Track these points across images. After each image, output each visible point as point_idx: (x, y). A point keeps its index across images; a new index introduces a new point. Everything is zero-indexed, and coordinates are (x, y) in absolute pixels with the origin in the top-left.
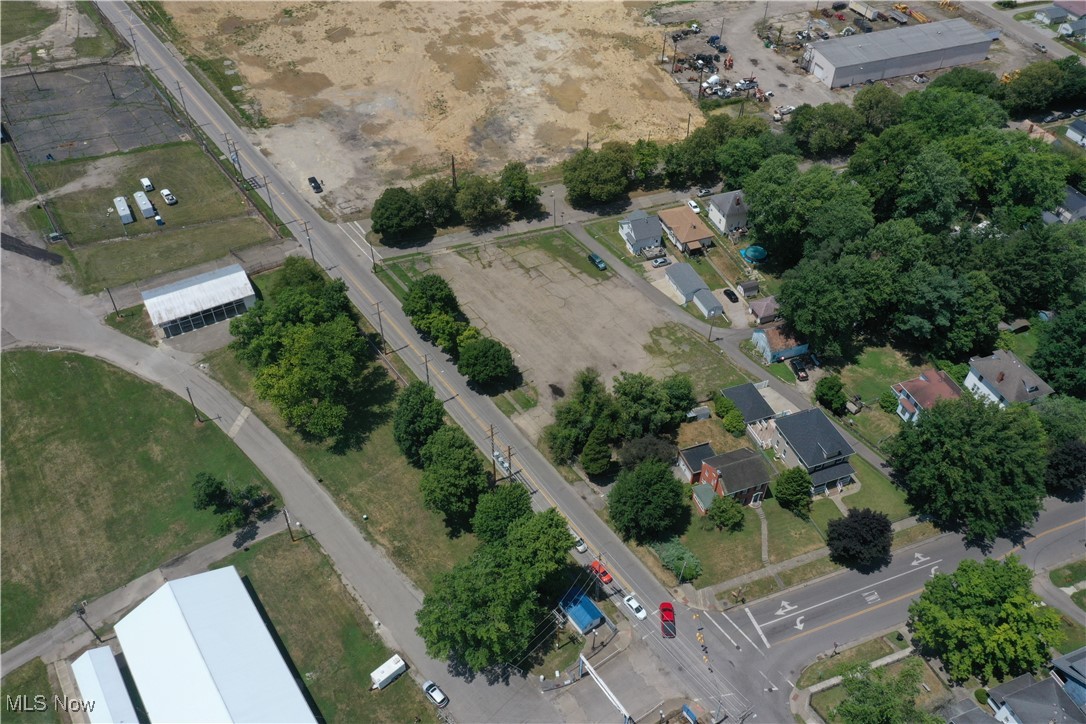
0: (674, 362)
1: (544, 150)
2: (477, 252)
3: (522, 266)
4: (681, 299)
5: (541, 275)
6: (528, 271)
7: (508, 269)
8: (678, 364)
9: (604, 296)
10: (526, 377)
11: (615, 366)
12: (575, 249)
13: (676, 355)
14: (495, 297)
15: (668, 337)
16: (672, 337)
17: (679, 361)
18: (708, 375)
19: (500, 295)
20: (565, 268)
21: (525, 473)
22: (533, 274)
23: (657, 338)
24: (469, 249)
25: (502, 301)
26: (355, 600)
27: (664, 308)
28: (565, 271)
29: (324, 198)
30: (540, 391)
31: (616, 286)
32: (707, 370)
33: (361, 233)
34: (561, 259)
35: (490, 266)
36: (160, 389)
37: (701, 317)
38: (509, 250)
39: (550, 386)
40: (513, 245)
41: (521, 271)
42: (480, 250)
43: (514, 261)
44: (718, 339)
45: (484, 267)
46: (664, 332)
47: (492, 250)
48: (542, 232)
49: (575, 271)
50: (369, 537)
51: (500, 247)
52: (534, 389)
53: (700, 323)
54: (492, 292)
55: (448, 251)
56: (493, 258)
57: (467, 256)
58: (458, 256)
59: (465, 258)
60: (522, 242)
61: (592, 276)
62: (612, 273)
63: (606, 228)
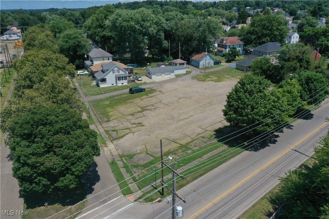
3: (141, 112)
4: (172, 77)
12: (116, 98)
15: (205, 79)
17: (223, 77)
24: (109, 134)
31: (161, 88)
35: (140, 123)
37: (185, 74)
38: (113, 118)
44: (201, 72)
45: (143, 126)
47: (111, 124)
48: (89, 108)
49: (145, 97)
57: (121, 135)
58: (121, 139)
59: (124, 136)
60: (102, 113)
61: (151, 93)
62: (147, 89)
63: (93, 90)
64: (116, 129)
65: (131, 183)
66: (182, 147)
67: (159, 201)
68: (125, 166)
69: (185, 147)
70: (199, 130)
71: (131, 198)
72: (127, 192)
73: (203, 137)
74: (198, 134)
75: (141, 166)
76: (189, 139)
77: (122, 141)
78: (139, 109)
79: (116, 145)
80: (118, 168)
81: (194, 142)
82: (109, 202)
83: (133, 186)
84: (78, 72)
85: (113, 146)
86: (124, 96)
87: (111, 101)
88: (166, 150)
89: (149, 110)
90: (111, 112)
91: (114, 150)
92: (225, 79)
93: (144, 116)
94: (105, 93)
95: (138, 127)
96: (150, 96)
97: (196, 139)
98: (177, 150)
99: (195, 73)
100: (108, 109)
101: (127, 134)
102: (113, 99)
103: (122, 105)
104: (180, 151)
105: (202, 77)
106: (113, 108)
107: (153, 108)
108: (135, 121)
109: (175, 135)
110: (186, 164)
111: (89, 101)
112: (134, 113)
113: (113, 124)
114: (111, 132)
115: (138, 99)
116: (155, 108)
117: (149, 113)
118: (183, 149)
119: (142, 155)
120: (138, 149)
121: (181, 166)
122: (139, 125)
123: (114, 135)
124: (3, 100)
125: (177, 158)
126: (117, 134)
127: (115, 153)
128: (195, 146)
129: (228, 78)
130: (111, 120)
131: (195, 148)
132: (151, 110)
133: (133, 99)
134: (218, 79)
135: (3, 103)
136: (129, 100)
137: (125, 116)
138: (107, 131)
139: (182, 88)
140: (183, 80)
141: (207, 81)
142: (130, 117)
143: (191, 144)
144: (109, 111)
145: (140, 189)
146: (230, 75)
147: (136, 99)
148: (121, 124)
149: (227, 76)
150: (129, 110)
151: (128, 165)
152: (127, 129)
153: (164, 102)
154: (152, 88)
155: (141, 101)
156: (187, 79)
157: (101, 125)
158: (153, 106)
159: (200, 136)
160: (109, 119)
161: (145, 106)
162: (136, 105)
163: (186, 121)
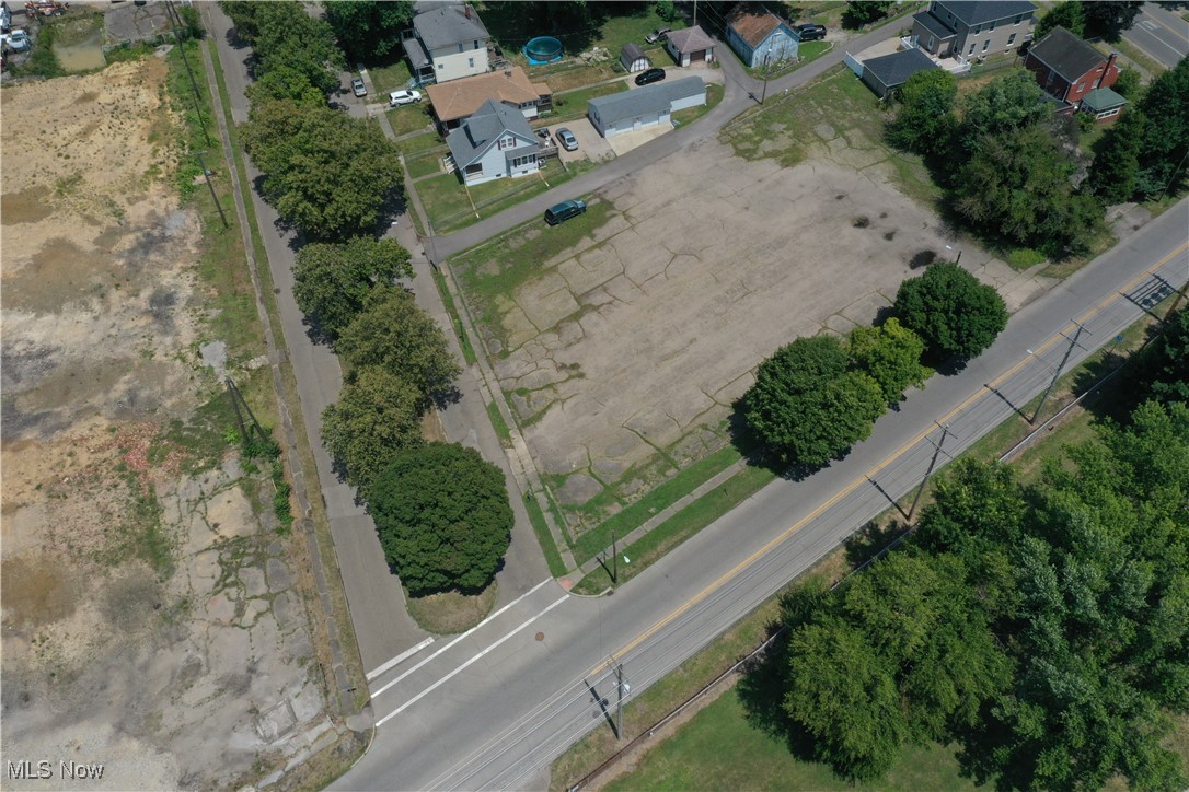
0: (815, 138)
1: (115, 296)
2: (522, 392)
3: (576, 316)
4: (664, 124)
5: (604, 288)
6: (584, 309)
8: (817, 135)
9: (657, 209)
11: (840, 198)
12: (514, 244)
13: (798, 137)
14: (676, 353)
15: (757, 143)
16: (757, 138)
17: (810, 134)
18: (836, 109)
19: (673, 344)
20: (577, 257)
22: (598, 299)
23: (761, 153)
24: (513, 406)
25: (693, 341)
27: (687, 143)
28: (587, 256)
31: (630, 194)
32: (824, 110)
34: (550, 263)
35: (575, 366)
37: (703, 110)
38: (514, 340)
39: (913, 266)
40: (502, 333)
41: (589, 319)
42: (513, 385)
43: (557, 329)
44: (752, 97)
45: (581, 376)
46: (746, 146)
47: (514, 366)
48: (452, 290)
49: (586, 242)
51: (505, 354)
53: (717, 111)
54: (665, 358)
55: (521, 445)
56: (546, 363)
57: (538, 409)
58: (538, 424)
59: (544, 412)
60: (488, 320)
61: (602, 222)
62: (590, 200)
63: (451, 201)
64: (525, 386)
65: (564, 551)
66: (659, 458)
67: (610, 593)
68: (552, 509)
69: (663, 457)
70: (701, 402)
71: (566, 584)
72: (559, 571)
73: (705, 427)
74: (697, 416)
75: (580, 509)
76: (674, 432)
77: (541, 428)
78: (573, 306)
79: (530, 443)
80: (539, 513)
81: (684, 442)
82: (532, 591)
83: (568, 558)
84: (394, 95)
85: (525, 447)
86: (533, 234)
87: (503, 260)
88: (627, 465)
89: (595, 308)
90: (508, 316)
91: (527, 460)
92: (814, 146)
93: (585, 336)
94: (482, 218)
95: (572, 380)
96: (600, 238)
97: (690, 433)
98: (647, 466)
99: (733, 99)
100: (500, 298)
101: (549, 406)
102: (507, 250)
103: (530, 284)
104: (653, 468)
105: (750, 131)
106: (511, 298)
107: (606, 298)
108: (565, 357)
109: (647, 416)
110: (660, 508)
111: (448, 260)
112: (562, 321)
113: (518, 366)
114: (515, 397)
115: (568, 252)
116: (610, 303)
117: (596, 324)
118: (661, 462)
119: (582, 478)
120: (574, 458)
121: (652, 515)
122: (574, 372)
123: (523, 408)
124: (238, 246)
125: (647, 489)
126: (529, 406)
127: (531, 470)
128: (685, 456)
129: (822, 140)
130: (510, 349)
131: (685, 463)
132: (601, 309)
133: (557, 252)
134: (794, 148)
135: (246, 263)
136: (547, 259)
137: (540, 333)
138: (507, 394)
139: (685, 195)
140: (693, 144)
141: (759, 159)
142: (552, 339)
143: (678, 447)
144: (502, 309)
145: (579, 565)
146: (833, 124)
147: (564, 252)
148: (533, 366)
149: (823, 129)
150: (550, 307)
151: (557, 504)
152: (550, 386)
153: (633, 272)
154: (606, 192)
155: (577, 266)
156: (706, 140)
157: (493, 369)
158: (605, 290)
159: (700, 420)
160: (505, 343)
161: (587, 289)
162: (564, 284)
163: (678, 361)
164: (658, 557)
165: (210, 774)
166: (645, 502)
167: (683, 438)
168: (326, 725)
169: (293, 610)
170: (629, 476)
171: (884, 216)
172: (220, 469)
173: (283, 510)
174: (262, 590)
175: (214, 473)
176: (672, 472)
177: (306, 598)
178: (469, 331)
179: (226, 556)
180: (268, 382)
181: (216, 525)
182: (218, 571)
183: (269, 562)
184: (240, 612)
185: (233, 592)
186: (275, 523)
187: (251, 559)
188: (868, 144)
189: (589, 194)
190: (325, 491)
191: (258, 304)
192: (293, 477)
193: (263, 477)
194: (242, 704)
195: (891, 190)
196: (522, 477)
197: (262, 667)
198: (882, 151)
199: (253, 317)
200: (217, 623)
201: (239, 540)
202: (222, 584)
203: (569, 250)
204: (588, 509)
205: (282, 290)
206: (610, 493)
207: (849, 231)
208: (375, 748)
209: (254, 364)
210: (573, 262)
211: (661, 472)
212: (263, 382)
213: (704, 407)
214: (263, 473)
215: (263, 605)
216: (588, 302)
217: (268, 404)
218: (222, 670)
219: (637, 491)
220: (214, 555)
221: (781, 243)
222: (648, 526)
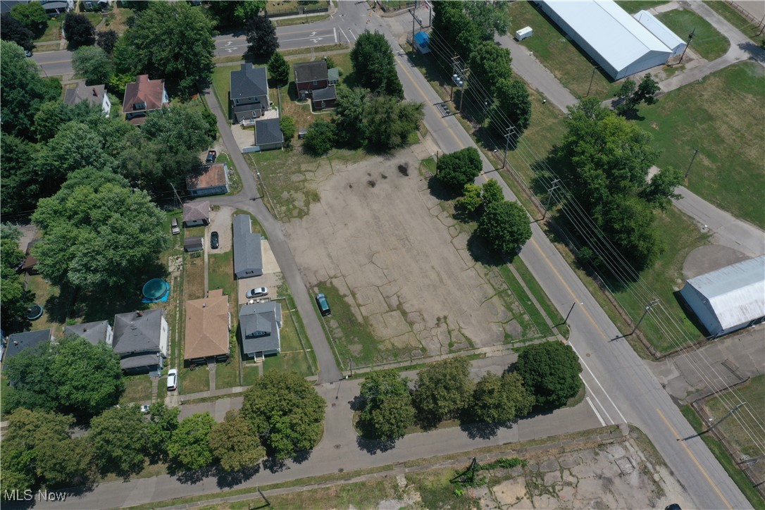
0: (301, 183)
2: (451, 345)
3: (404, 313)
4: (264, 244)
5: (386, 298)
6: (400, 307)
7: (420, 313)
8: (299, 182)
9: (333, 262)
10: (425, 184)
11: (351, 187)
12: (339, 333)
13: (297, 189)
14: (439, 276)
15: (295, 207)
16: (291, 206)
17: (297, 184)
18: (281, 168)
19: (433, 276)
20: (359, 305)
21: (440, 116)
22: (394, 301)
23: (304, 208)
24: (459, 350)
25: (433, 267)
26: (545, 67)
27: (282, 237)
28: (360, 301)
29: (660, 492)
30: (417, 172)
31: (316, 272)
32: (280, 173)
33: (592, 399)
34: (360, 319)
35: (438, 319)
36: (732, 213)
38: (414, 343)
39: (407, 175)
40: (407, 350)
41: (407, 307)
42: (446, 348)
43: (411, 324)
44: (254, 200)
45: (445, 318)
46: (295, 213)
47: (433, 347)
48: (368, 370)
49: (349, 300)
50: (541, 94)
51: (424, 349)
52: (421, 174)
53: (259, 218)
54: (441, 281)
55: (484, 350)
56: (434, 332)
57: (464, 339)
58: (473, 341)
59: (466, 337)
60: (396, 355)
61: (334, 289)
62: (314, 292)
63: (291, 362)
64: (447, 343)
65: (547, 340)
67: (569, 326)
69: (500, 294)
70: (471, 273)
71: (564, 342)
73: (486, 275)
74: (479, 276)
75: (525, 331)
76: (487, 287)
77: (475, 339)
78: (396, 314)
79: (484, 346)
81: (494, 284)
84: (170, 385)
85: (486, 348)
86: (334, 323)
87: (351, 342)
88: (503, 308)
89: (400, 303)
90: (396, 344)
91: (495, 348)
92: (306, 184)
93: (419, 312)
94: (311, 348)
95: (448, 322)
96: (348, 293)
97: (489, 280)
98: (505, 301)
99: (251, 208)
100: (381, 347)
101: (463, 334)
102: (343, 339)
103: (374, 331)
104: (506, 298)
105: (284, 208)
106: (383, 341)
107: (395, 298)
108: (431, 322)
109: (476, 295)
110: (530, 300)
111: (341, 369)
112: (406, 320)
113: (434, 344)
114: (453, 348)
115: (354, 310)
116: (398, 297)
117: (412, 305)
118: (503, 295)
119: (508, 327)
120: (497, 329)
121: (532, 303)
122: (442, 320)
123: (462, 346)
124: (290, 496)
125: (517, 303)
126: (461, 343)
127: (500, 347)
128: (501, 285)
129: (305, 180)
130: (421, 346)
131: (505, 286)
132: (402, 301)
133: (353, 315)
134: (307, 194)
135: (309, 491)
136: (357, 319)
137: (412, 331)
138: (451, 352)
139: (326, 248)
140: (284, 235)
141: (308, 210)
142: (416, 327)
143: (496, 287)
144: (390, 346)
145: (554, 335)
146: (294, 173)
147: (353, 311)
148: (435, 338)
149: (295, 178)
150: (395, 324)
151: (521, 339)
152: (449, 332)
153: (379, 282)
154: (310, 283)
155: (367, 307)
156: (283, 229)
157: (432, 357)
158: (388, 297)
159: (483, 276)
160: (416, 348)
161: (385, 305)
162: (379, 315)
163: (444, 276)
164: (553, 305)
165: (649, 494)
166: (525, 305)
167: (491, 284)
168: (627, 444)
169: (569, 458)
170: (509, 308)
171: (369, 175)
172: (480, 499)
173: (511, 465)
174: (558, 474)
175: (482, 502)
176: (510, 292)
177: (563, 452)
178: (402, 365)
179: (537, 492)
180: (418, 474)
181: (518, 499)
182: (545, 496)
183: (541, 470)
184: (569, 484)
185: (557, 488)
186: (519, 468)
187: (539, 479)
188: (315, 164)
189: (309, 291)
190: (501, 443)
191: (351, 482)
192: (490, 458)
193: (488, 475)
194: (617, 481)
195: (351, 167)
196: (504, 352)
197: (599, 472)
198: (323, 160)
199: (363, 484)
200: (575, 495)
201: (527, 486)
202: (554, 494)
203: (352, 309)
204: (525, 327)
205: (341, 467)
206: (518, 318)
207: (374, 190)
208: (637, 424)
209: (402, 482)
210: (363, 309)
211: (509, 296)
212: (419, 477)
213: (475, 272)
214: (485, 475)
215: (566, 473)
216: (395, 306)
217: (436, 474)
218: (600, 492)
219: (517, 307)
220: (536, 499)
221: (376, 218)
222: (538, 306)
